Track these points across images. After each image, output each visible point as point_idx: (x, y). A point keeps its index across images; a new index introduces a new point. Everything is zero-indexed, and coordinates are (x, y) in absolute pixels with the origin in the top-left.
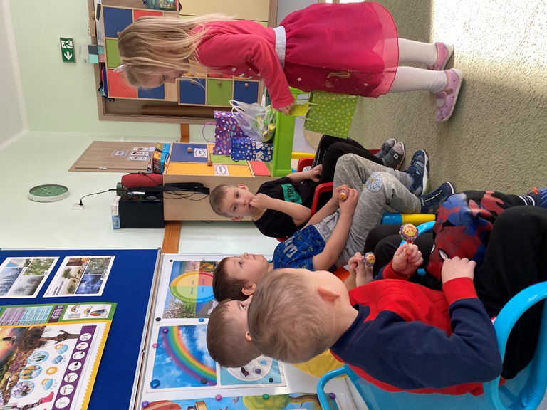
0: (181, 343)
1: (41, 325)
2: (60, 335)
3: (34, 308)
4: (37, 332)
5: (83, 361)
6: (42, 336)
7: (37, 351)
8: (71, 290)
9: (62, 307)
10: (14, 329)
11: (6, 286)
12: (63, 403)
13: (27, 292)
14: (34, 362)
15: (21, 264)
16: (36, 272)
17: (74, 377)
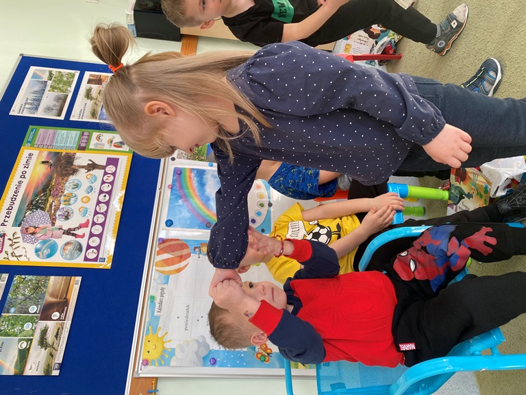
0: (192, 187)
1: (72, 152)
2: (89, 164)
3: (63, 132)
4: (70, 159)
5: (110, 193)
6: (74, 163)
7: (71, 178)
8: (94, 114)
9: (87, 134)
10: (49, 152)
11: (36, 103)
12: (97, 230)
13: (55, 112)
14: (70, 190)
15: (45, 77)
16: (60, 89)
17: (104, 208)
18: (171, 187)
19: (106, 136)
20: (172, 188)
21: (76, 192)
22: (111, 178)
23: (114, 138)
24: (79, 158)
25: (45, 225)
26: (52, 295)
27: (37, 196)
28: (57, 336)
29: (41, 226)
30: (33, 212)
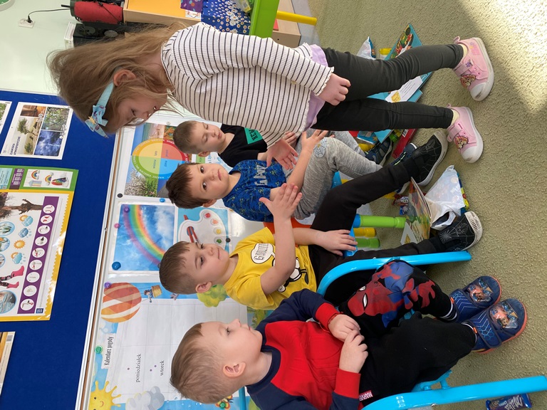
1: (3, 191)
2: (23, 204)
4: (0, 200)
5: (48, 236)
6: (6, 204)
7: (2, 221)
8: (29, 149)
9: (21, 171)
12: (33, 277)
17: (41, 252)
18: (118, 226)
19: (44, 173)
20: (119, 228)
21: (8, 236)
22: (50, 219)
23: (53, 174)
24: (12, 198)
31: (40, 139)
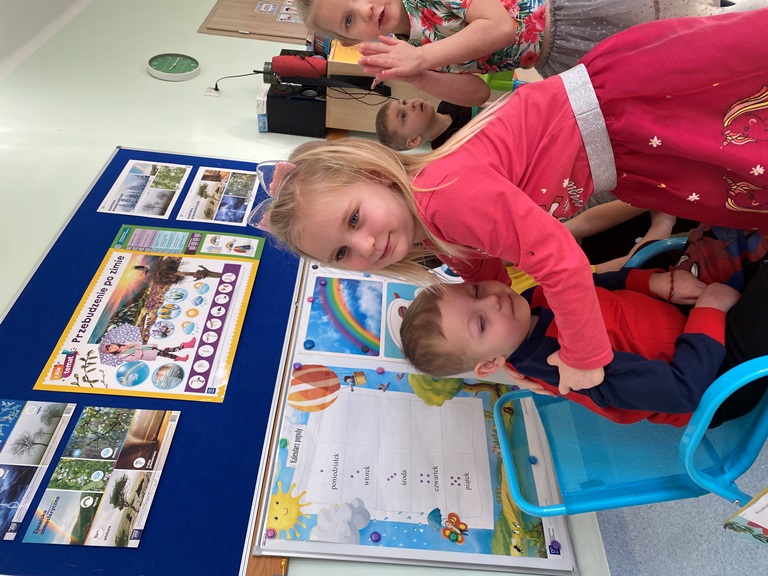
0: (341, 301)
1: (177, 256)
2: (199, 271)
3: (166, 233)
4: (173, 264)
5: (226, 306)
6: (179, 270)
7: (174, 287)
8: (208, 214)
9: (199, 235)
10: (146, 256)
11: (132, 199)
12: (206, 351)
13: (157, 210)
14: (172, 301)
15: (147, 172)
16: (165, 185)
17: (217, 324)
18: (313, 301)
19: (224, 239)
21: (179, 303)
22: (230, 288)
23: (235, 241)
24: (187, 263)
25: (132, 343)
26: (136, 434)
27: (125, 306)
28: (139, 491)
29: (127, 343)
30: (118, 325)
31: (222, 205)
